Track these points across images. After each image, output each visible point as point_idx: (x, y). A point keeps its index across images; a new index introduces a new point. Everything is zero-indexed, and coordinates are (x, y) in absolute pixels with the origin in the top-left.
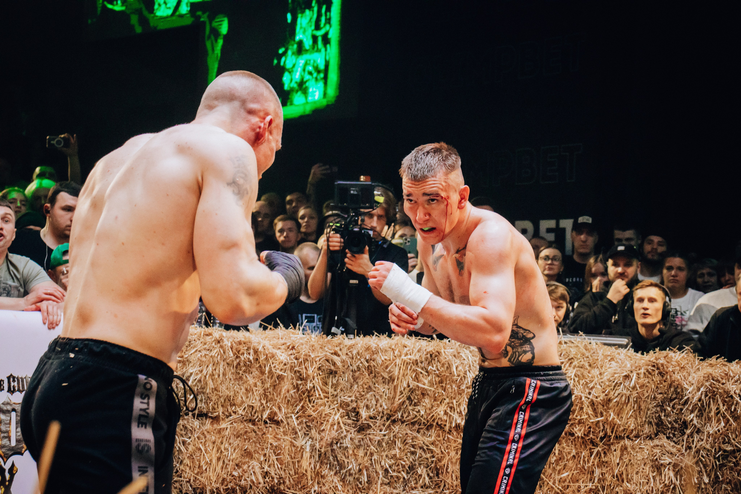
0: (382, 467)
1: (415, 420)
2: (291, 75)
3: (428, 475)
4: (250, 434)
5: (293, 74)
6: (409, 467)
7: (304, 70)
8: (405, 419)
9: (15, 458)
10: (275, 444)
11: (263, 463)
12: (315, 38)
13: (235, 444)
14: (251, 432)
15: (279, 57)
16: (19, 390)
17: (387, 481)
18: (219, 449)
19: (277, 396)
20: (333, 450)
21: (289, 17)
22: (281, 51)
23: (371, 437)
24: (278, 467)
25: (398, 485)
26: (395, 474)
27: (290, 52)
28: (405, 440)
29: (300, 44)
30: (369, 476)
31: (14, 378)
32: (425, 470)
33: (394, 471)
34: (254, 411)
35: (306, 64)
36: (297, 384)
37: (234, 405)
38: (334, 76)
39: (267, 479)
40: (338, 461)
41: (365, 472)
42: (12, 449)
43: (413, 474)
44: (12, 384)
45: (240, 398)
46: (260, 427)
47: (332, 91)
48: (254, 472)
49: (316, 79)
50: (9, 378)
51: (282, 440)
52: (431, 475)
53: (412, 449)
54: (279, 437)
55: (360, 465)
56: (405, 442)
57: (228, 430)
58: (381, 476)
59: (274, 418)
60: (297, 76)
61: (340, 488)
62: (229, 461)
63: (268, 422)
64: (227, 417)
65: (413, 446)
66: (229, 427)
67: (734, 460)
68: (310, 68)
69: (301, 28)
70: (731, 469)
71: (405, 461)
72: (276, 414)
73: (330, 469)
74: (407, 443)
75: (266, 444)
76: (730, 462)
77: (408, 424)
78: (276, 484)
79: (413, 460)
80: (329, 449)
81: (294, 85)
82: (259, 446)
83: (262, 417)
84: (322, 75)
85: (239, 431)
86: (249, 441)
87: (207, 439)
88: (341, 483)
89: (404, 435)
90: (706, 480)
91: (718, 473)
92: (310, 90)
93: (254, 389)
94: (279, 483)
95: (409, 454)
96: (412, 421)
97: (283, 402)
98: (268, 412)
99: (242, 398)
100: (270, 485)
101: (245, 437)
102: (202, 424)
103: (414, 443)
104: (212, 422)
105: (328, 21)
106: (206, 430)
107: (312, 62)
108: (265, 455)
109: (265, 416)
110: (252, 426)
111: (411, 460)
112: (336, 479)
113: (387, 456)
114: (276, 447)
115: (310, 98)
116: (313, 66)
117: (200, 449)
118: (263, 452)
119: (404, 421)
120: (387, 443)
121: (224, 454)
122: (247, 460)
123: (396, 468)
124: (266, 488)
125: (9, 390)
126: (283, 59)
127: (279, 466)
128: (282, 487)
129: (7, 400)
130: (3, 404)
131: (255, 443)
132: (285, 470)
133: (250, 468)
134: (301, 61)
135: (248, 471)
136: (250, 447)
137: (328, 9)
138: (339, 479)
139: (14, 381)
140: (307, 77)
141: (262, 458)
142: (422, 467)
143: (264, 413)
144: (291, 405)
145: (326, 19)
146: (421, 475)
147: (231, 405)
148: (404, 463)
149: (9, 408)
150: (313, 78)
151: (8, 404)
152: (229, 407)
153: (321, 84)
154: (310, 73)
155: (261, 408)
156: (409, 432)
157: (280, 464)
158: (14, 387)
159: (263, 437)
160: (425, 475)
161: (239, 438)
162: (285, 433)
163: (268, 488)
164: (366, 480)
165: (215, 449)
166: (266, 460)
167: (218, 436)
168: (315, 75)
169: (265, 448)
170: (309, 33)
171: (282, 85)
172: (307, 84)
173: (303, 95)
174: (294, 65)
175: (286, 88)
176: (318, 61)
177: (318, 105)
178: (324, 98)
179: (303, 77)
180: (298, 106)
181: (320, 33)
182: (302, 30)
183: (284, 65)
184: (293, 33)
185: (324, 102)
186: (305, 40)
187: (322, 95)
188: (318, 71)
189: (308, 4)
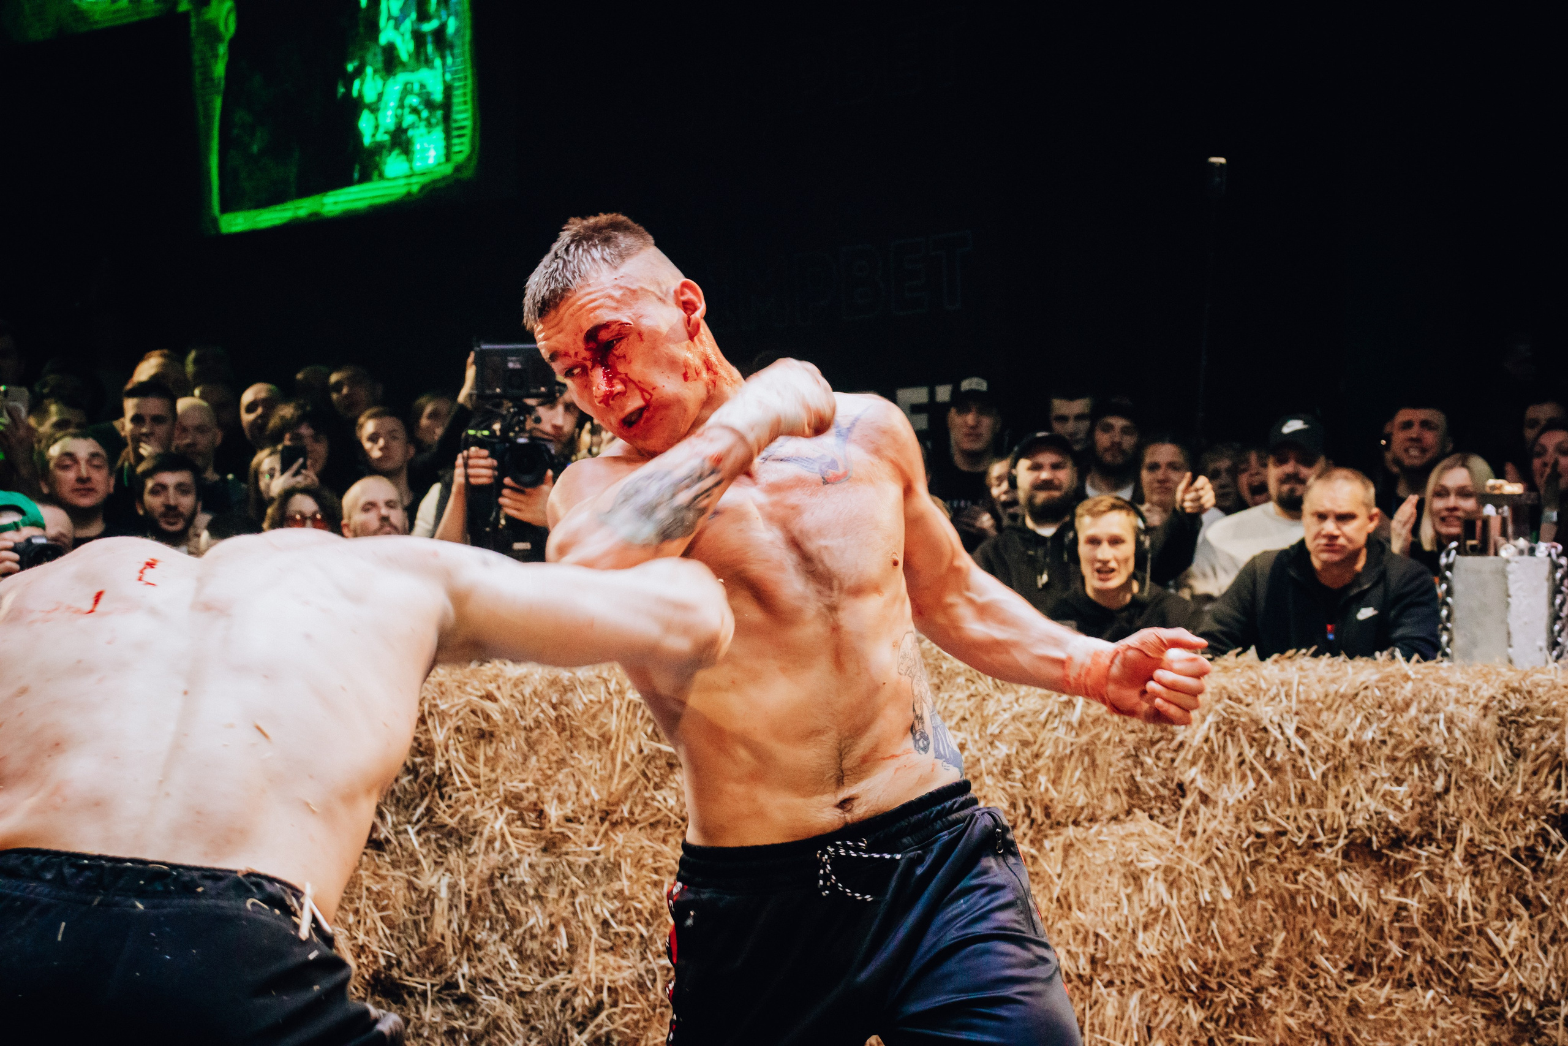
0: (596, 916)
1: (660, 818)
2: (376, 118)
5: (380, 115)
6: (651, 913)
7: (401, 106)
8: (636, 817)
10: (376, 888)
11: (354, 928)
12: (419, 38)
15: (349, 79)
17: (607, 943)
20: (495, 892)
22: (350, 67)
23: (571, 858)
24: (385, 935)
25: (629, 951)
26: (622, 929)
27: (369, 70)
28: (639, 861)
29: (390, 53)
30: (570, 938)
33: (621, 923)
35: (406, 91)
36: (414, 765)
38: (464, 114)
39: (363, 960)
40: (506, 912)
41: (562, 930)
43: (659, 926)
47: (463, 147)
49: (428, 121)
51: (390, 879)
53: (655, 877)
54: (383, 872)
55: (551, 915)
56: (638, 864)
58: (594, 935)
60: (388, 119)
61: (513, 964)
65: (656, 871)
67: (1277, 851)
68: (413, 100)
70: (1272, 869)
71: (641, 902)
73: (492, 929)
74: (643, 866)
75: (356, 890)
76: (1270, 854)
77: (644, 828)
78: (382, 970)
79: (658, 898)
80: (487, 890)
81: (383, 137)
84: (439, 113)
88: (516, 956)
89: (637, 849)
90: (1227, 893)
91: (1249, 879)
92: (417, 147)
94: (389, 966)
95: (648, 887)
96: (652, 821)
97: (389, 802)
100: (371, 971)
107: (417, 88)
108: (356, 912)
111: (654, 898)
112: (504, 949)
113: (604, 894)
114: (378, 894)
115: (417, 163)
116: (421, 96)
118: (353, 907)
119: (637, 822)
120: (604, 869)
123: (624, 917)
124: (363, 977)
126: (357, 84)
127: (388, 932)
128: (395, 973)
132: (399, 939)
134: (395, 85)
138: (511, 948)
140: (409, 119)
141: (351, 919)
144: (404, 806)
145: (439, 2)
148: (639, 906)
150: (421, 120)
153: (438, 133)
154: (415, 111)
156: (646, 843)
157: (389, 928)
162: (395, 865)
163: (367, 977)
164: (565, 945)
166: (359, 922)
168: (425, 114)
169: (355, 896)
170: (407, 25)
171: (357, 135)
172: (410, 133)
173: (403, 157)
174: (380, 96)
175: (367, 141)
176: (430, 88)
177: (437, 175)
178: (448, 158)
179: (400, 119)
180: (395, 179)
181: (428, 27)
182: (392, 23)
183: (360, 96)
184: (374, 29)
185: (448, 169)
186: (399, 41)
187: (441, 156)
188: (430, 106)
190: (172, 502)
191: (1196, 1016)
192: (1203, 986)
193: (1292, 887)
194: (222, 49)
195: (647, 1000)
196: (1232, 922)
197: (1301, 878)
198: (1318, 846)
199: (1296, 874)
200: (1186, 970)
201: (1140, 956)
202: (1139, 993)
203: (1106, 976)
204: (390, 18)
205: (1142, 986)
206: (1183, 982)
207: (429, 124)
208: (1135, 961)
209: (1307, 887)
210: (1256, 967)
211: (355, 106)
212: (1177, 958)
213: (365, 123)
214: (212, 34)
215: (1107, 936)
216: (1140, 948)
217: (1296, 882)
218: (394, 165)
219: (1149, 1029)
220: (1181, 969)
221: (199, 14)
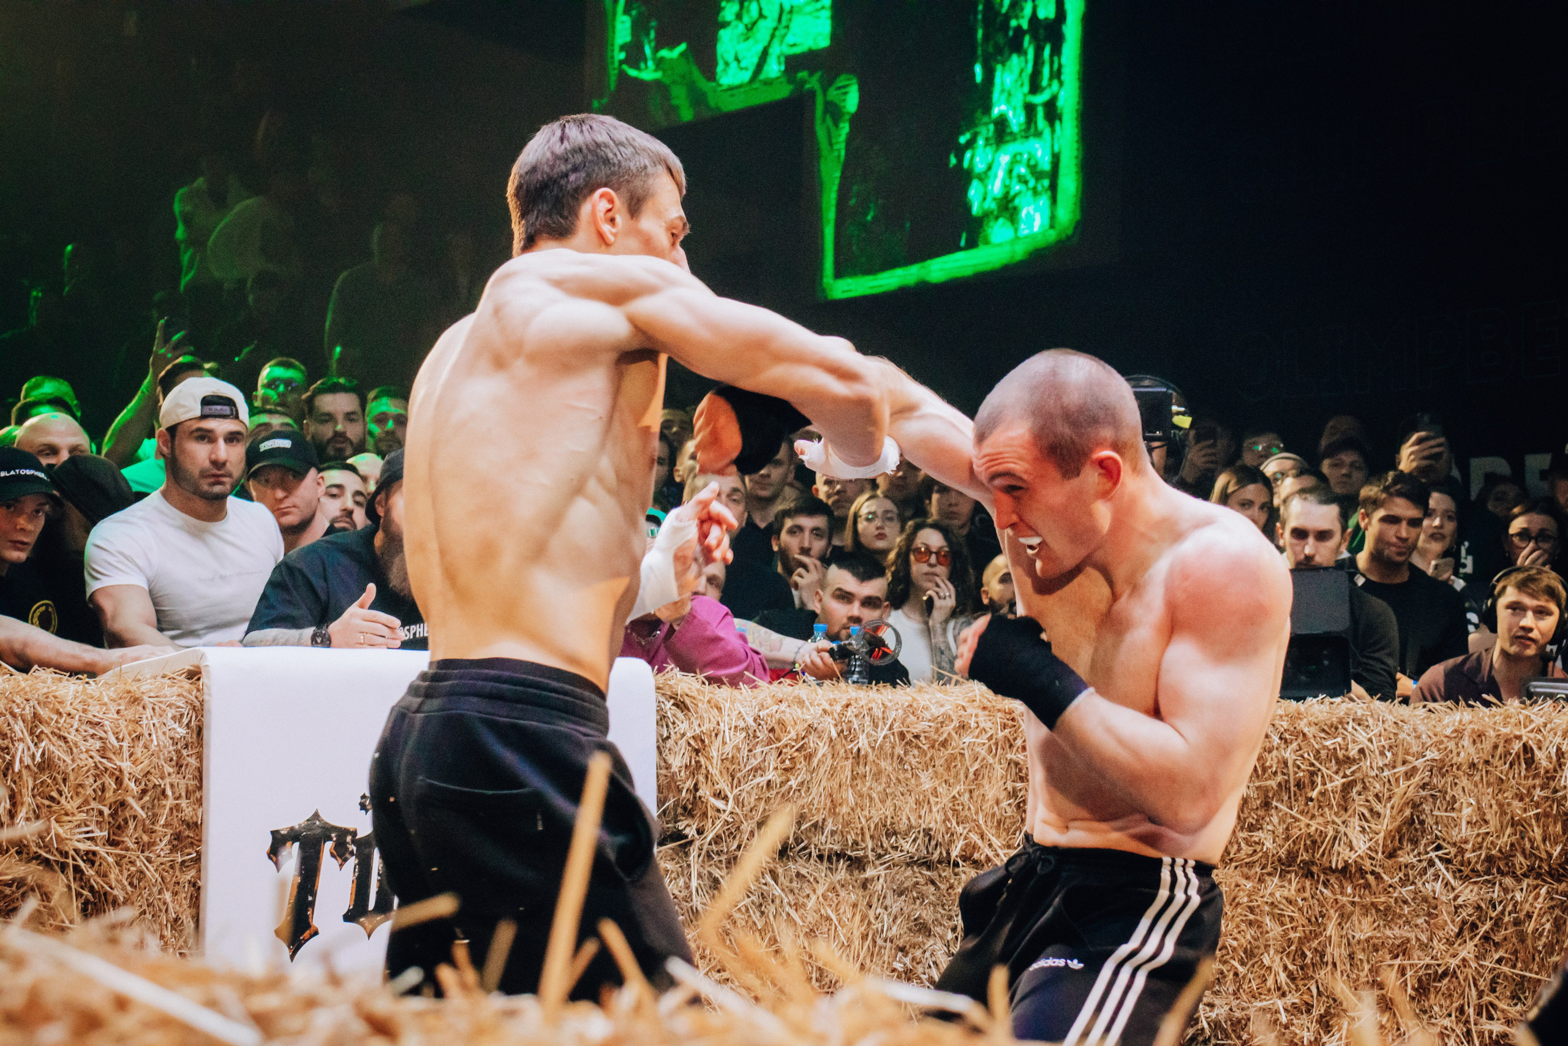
1: (1255, 858)
2: (986, 186)
3: (1285, 968)
4: (925, 888)
5: (989, 183)
6: (1245, 951)
7: (1010, 172)
8: (1232, 856)
11: (951, 944)
12: (1030, 109)
13: (895, 910)
14: (927, 884)
15: (960, 152)
18: (864, 917)
19: (977, 813)
21: (978, 69)
22: (963, 140)
27: (980, 142)
28: (1234, 899)
29: (1001, 124)
34: (933, 843)
35: (1016, 160)
36: (1014, 789)
37: (895, 833)
38: (1069, 183)
43: (1253, 966)
45: (905, 820)
46: (943, 874)
47: (1067, 211)
48: (935, 963)
49: (1035, 190)
52: (1291, 967)
57: (881, 880)
59: (972, 855)
60: (996, 188)
62: (885, 941)
63: (961, 863)
64: (879, 856)
66: (883, 873)
68: (1023, 167)
71: (1235, 939)
72: (975, 847)
74: (1238, 904)
77: (1241, 866)
79: (1253, 937)
81: (989, 204)
82: (943, 912)
83: (948, 854)
84: (1046, 182)
85: (902, 883)
86: (921, 904)
87: (840, 898)
89: (1233, 886)
92: (1023, 214)
93: (933, 800)
95: (1243, 926)
96: (1247, 860)
97: (989, 823)
98: (960, 844)
99: (909, 819)
101: (915, 894)
102: (831, 869)
103: (1255, 904)
104: (849, 866)
105: (1057, 75)
106: (839, 882)
107: (1025, 157)
109: (955, 853)
110: (929, 873)
111: (1249, 937)
115: (1023, 229)
116: (1029, 166)
117: (828, 918)
118: (951, 923)
121: (874, 927)
122: (920, 939)
126: (968, 155)
131: (935, 906)
133: (927, 954)
134: (1004, 159)
135: (924, 961)
136: (924, 915)
137: (1057, 51)
140: (1016, 188)
142: (1272, 952)
143: (953, 847)
144: (1004, 829)
145: (1052, 71)
146: (1269, 968)
147: (888, 835)
148: (1235, 943)
150: (1028, 189)
152: (884, 839)
153: (1044, 200)
154: (1023, 180)
155: (947, 837)
159: (949, 894)
160: (1277, 967)
161: (903, 897)
165: (858, 918)
167: (860, 892)
168: (1032, 183)
170: (1018, 100)
171: (968, 208)
172: (1017, 202)
173: (1009, 224)
174: (990, 165)
175: (976, 210)
176: (1039, 154)
177: (1041, 243)
178: (1052, 227)
179: (1007, 188)
180: (1000, 245)
181: (1039, 99)
182: (1005, 96)
183: (971, 165)
184: (987, 102)
185: (1052, 236)
186: (1010, 115)
187: (1047, 222)
188: (1038, 175)
189: (1016, 47)
190: (806, 545)
194: (845, 128)
195: (1239, 1037)
204: (1003, 91)
207: (1035, 192)
211: (964, 177)
213: (974, 193)
214: (834, 111)
218: (998, 232)
221: (825, 93)
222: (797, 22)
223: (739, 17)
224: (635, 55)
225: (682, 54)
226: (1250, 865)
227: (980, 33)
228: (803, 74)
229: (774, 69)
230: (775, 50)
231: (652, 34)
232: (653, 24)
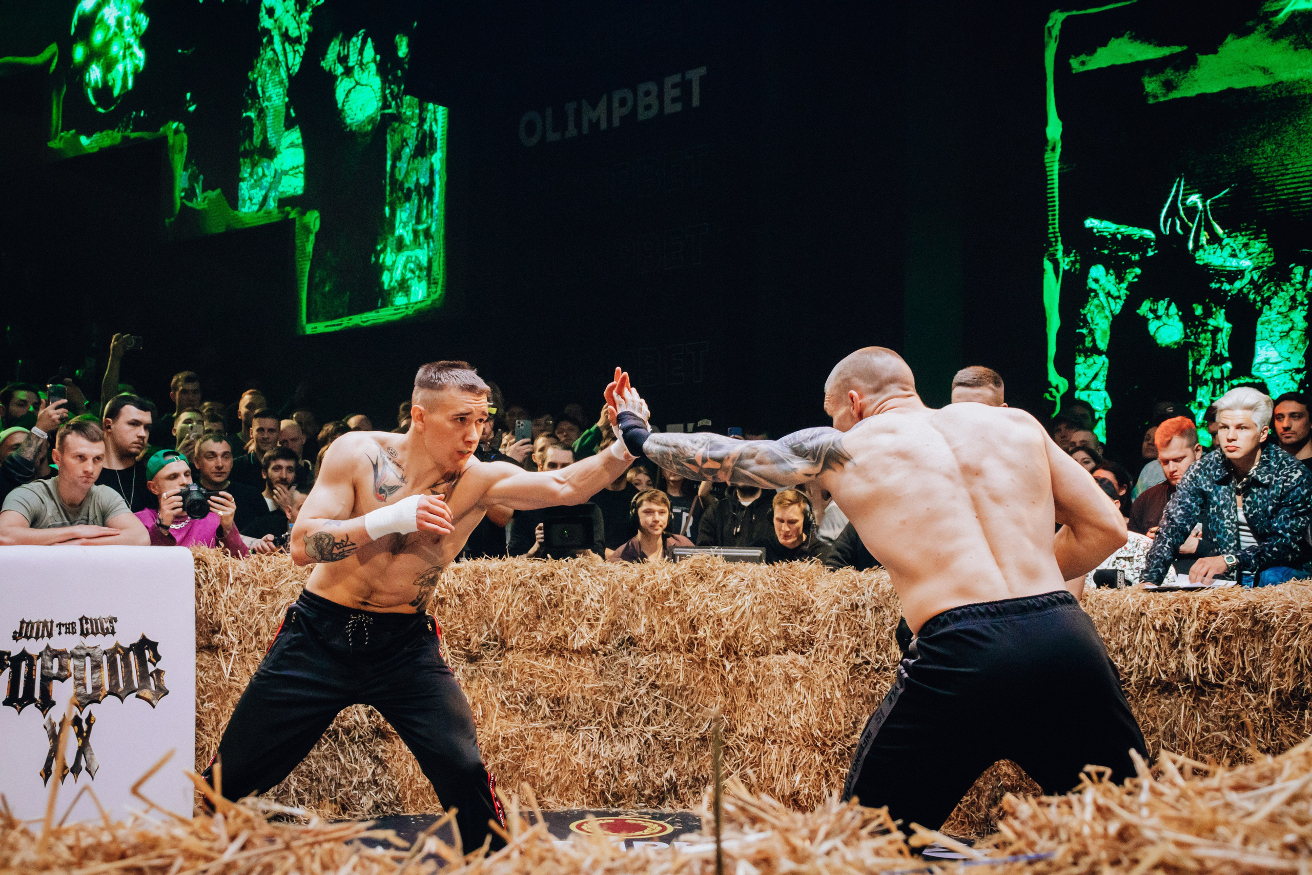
0: (498, 699)
1: (533, 646)
2: (392, 274)
3: (549, 705)
5: (394, 272)
6: (528, 698)
7: (405, 267)
8: (520, 646)
9: (92, 707)
12: (416, 233)
15: (377, 254)
16: (93, 633)
17: (504, 714)
21: (387, 210)
22: (379, 248)
23: (484, 667)
25: (516, 718)
26: (512, 706)
27: (389, 249)
29: (400, 240)
30: (484, 710)
31: (86, 619)
32: (545, 700)
33: (511, 703)
35: (408, 260)
38: (438, 275)
39: (372, 718)
41: (480, 706)
42: (88, 697)
43: (532, 705)
44: (85, 627)
47: (438, 291)
48: (358, 711)
49: (419, 277)
50: (81, 620)
52: (552, 705)
53: (531, 679)
55: (474, 698)
56: (522, 672)
58: (497, 710)
60: (397, 275)
65: (531, 675)
67: (865, 672)
68: (412, 266)
69: (401, 222)
70: (863, 682)
71: (523, 692)
74: (524, 673)
77: (525, 652)
79: (532, 690)
81: (394, 284)
84: (425, 273)
89: (521, 663)
90: (839, 694)
91: (850, 687)
92: (412, 290)
95: (527, 684)
96: (529, 648)
100: (376, 725)
103: (533, 672)
105: (431, 214)
107: (414, 259)
111: (529, 690)
113: (503, 687)
115: (413, 298)
116: (415, 263)
119: (520, 649)
120: (503, 674)
123: (514, 700)
125: (82, 633)
126: (382, 256)
129: (80, 644)
130: (76, 648)
134: (402, 258)
137: (430, 201)
139: (87, 623)
140: (409, 275)
142: (542, 697)
145: (427, 214)
146: (540, 706)
148: (521, 694)
149: (83, 652)
150: (415, 276)
151: (82, 648)
153: (424, 283)
154: (412, 271)
156: (526, 660)
158: (87, 629)
160: (545, 706)
164: (481, 714)
168: (417, 273)
170: (410, 228)
171: (381, 284)
172: (409, 283)
173: (405, 295)
174: (394, 262)
175: (386, 287)
176: (421, 258)
177: (423, 305)
178: (429, 296)
179: (403, 275)
180: (400, 306)
181: (421, 227)
182: (402, 225)
183: (383, 262)
184: (392, 227)
185: (429, 302)
186: (405, 234)
187: (425, 294)
188: (420, 269)
189: (408, 198)
190: (284, 476)
191: (819, 758)
192: (824, 744)
193: (873, 691)
194: (312, 238)
196: (840, 709)
197: (877, 687)
198: (886, 669)
199: (875, 684)
200: (815, 735)
201: (791, 727)
202: (789, 748)
203: (772, 738)
205: (791, 744)
206: (814, 741)
208: (788, 731)
209: (881, 691)
210: (853, 734)
211: (379, 269)
212: (811, 728)
213: (386, 277)
214: (307, 229)
215: (774, 716)
216: (792, 723)
217: (875, 689)
218: (400, 300)
219: (794, 766)
220: (813, 735)
221: (301, 219)
222: (285, 180)
223: (251, 175)
224: (190, 194)
225: (218, 195)
226: (531, 650)
227: (388, 188)
228: (288, 208)
229: (272, 204)
230: (272, 194)
231: (201, 183)
232: (201, 177)
